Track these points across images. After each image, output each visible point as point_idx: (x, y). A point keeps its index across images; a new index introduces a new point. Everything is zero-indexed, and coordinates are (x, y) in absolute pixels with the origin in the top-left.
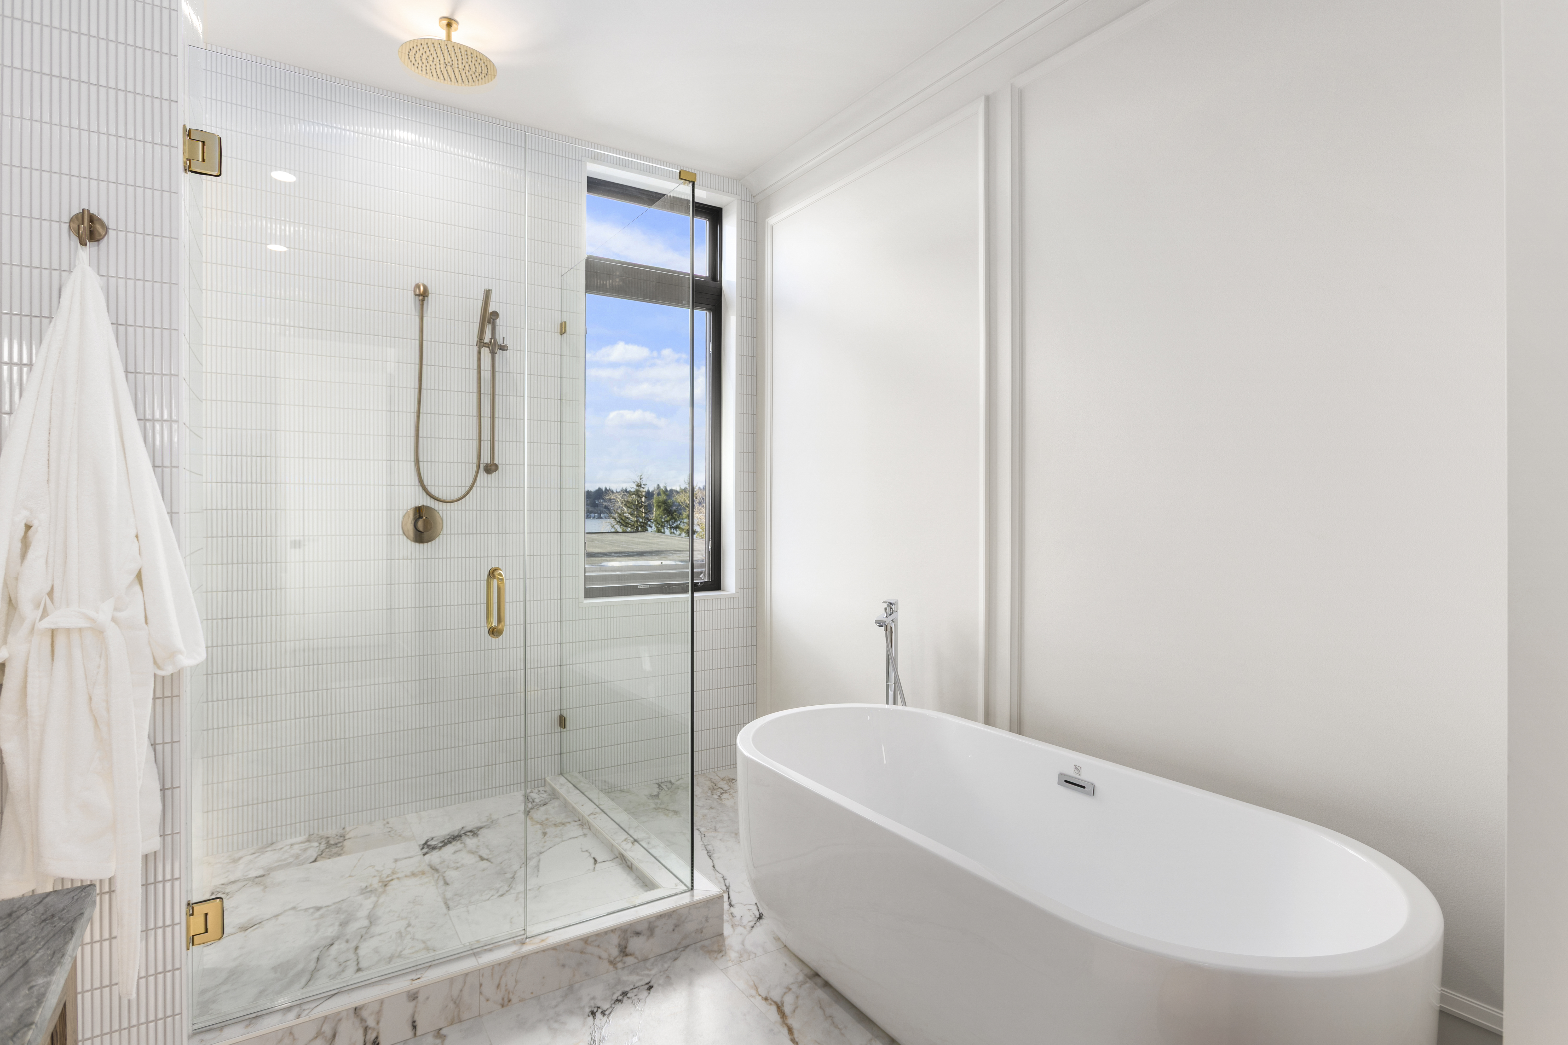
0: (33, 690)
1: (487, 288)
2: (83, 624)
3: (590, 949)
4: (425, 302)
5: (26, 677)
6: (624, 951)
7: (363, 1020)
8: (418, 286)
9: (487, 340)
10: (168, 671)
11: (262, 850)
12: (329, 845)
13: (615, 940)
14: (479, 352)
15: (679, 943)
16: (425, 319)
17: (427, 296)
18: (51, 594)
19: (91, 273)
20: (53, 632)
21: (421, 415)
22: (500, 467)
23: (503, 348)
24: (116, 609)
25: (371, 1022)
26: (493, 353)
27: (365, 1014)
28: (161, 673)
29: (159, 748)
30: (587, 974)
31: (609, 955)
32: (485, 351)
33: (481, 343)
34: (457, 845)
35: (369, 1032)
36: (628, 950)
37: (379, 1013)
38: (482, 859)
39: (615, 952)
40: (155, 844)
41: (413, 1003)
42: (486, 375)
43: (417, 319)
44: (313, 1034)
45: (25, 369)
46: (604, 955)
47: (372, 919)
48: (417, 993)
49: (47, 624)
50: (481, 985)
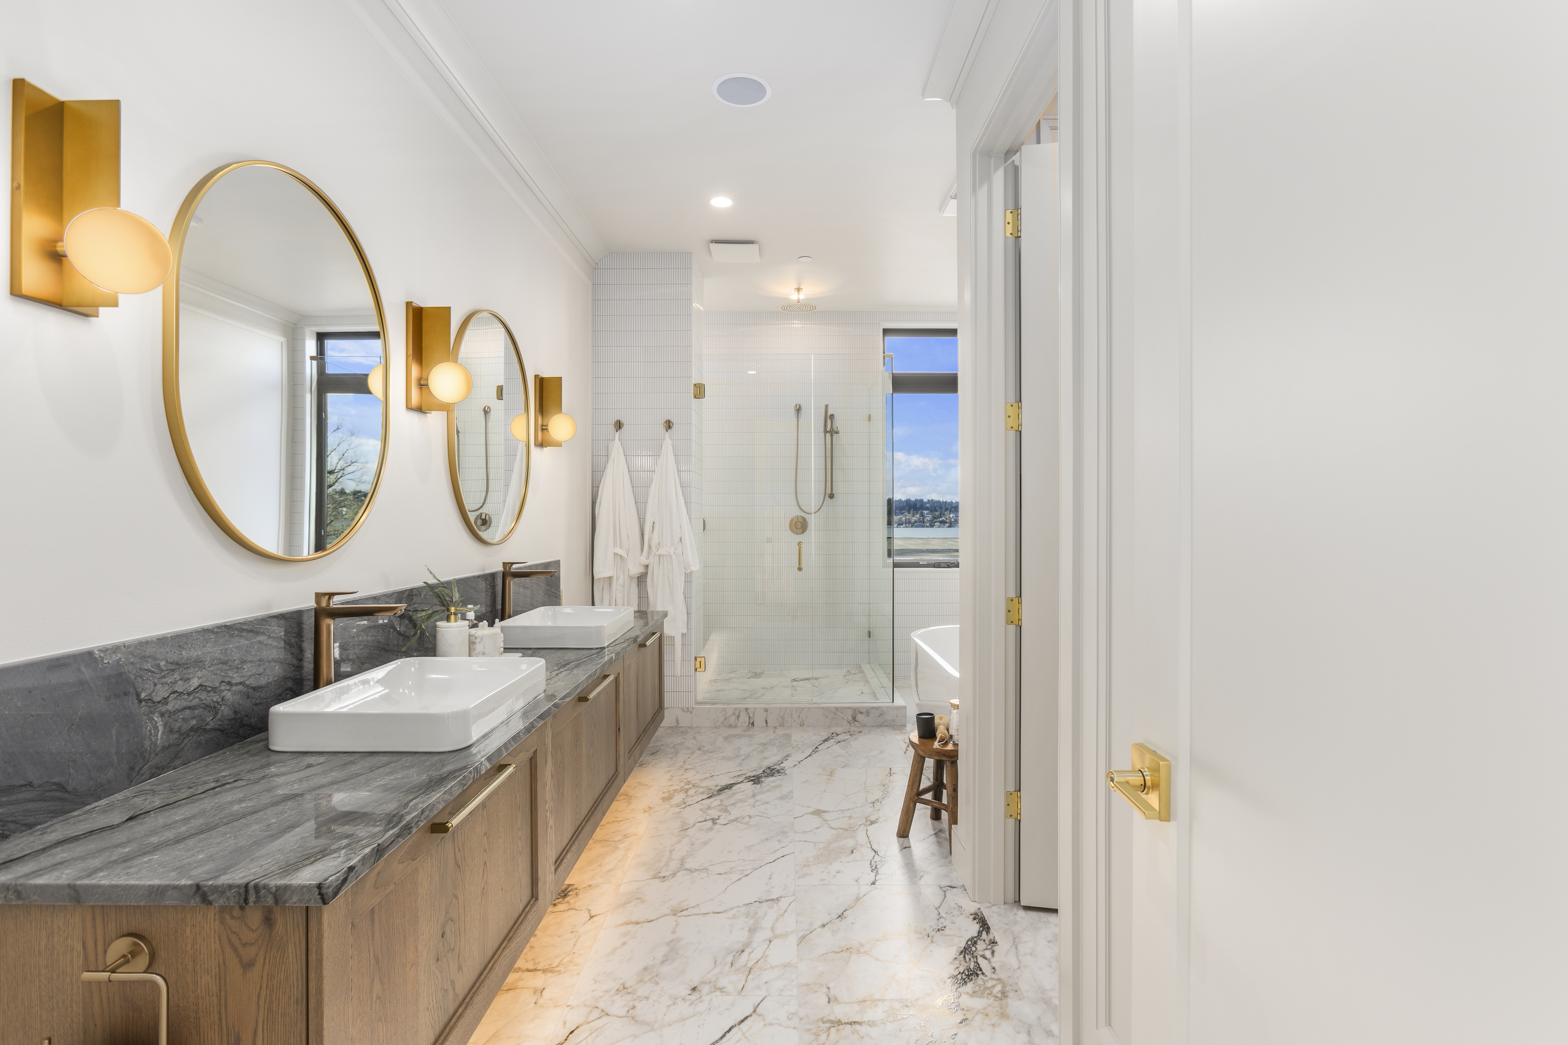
0: (655, 574)
1: (826, 404)
2: (667, 554)
3: (838, 713)
4: (800, 414)
5: (653, 569)
6: (854, 719)
7: (748, 713)
8: (796, 405)
9: (828, 429)
10: (688, 571)
11: (730, 673)
12: (756, 674)
13: (850, 712)
14: (825, 436)
15: (882, 723)
16: (800, 421)
17: (801, 410)
18: (659, 544)
19: (669, 440)
20: (660, 555)
21: (798, 470)
22: (835, 495)
23: (837, 433)
24: (675, 550)
25: (751, 716)
26: (832, 436)
27: (749, 711)
28: (686, 572)
29: (686, 599)
30: (837, 724)
31: (848, 719)
32: (828, 435)
33: (826, 432)
34: (807, 681)
35: (751, 719)
36: (856, 719)
37: (754, 712)
38: (814, 686)
39: (850, 718)
40: (685, 631)
41: (766, 713)
42: (829, 447)
43: (796, 422)
44: (732, 713)
45: (653, 472)
46: (845, 718)
47: (762, 695)
48: (768, 709)
49: (658, 553)
50: (792, 714)
